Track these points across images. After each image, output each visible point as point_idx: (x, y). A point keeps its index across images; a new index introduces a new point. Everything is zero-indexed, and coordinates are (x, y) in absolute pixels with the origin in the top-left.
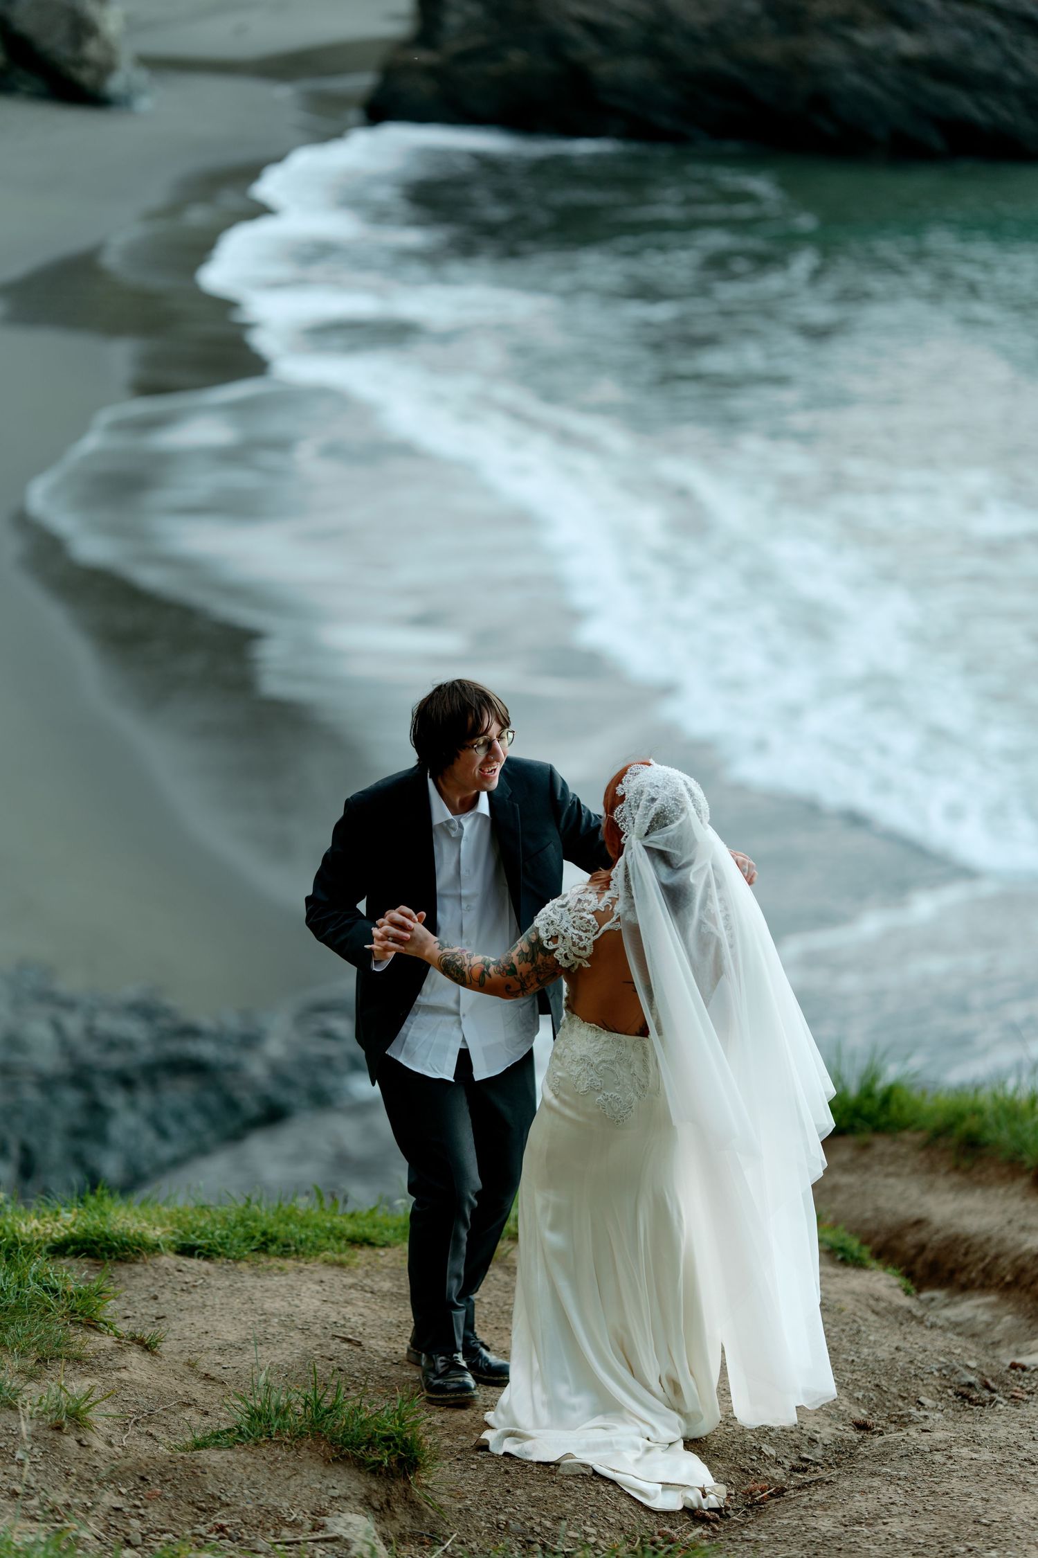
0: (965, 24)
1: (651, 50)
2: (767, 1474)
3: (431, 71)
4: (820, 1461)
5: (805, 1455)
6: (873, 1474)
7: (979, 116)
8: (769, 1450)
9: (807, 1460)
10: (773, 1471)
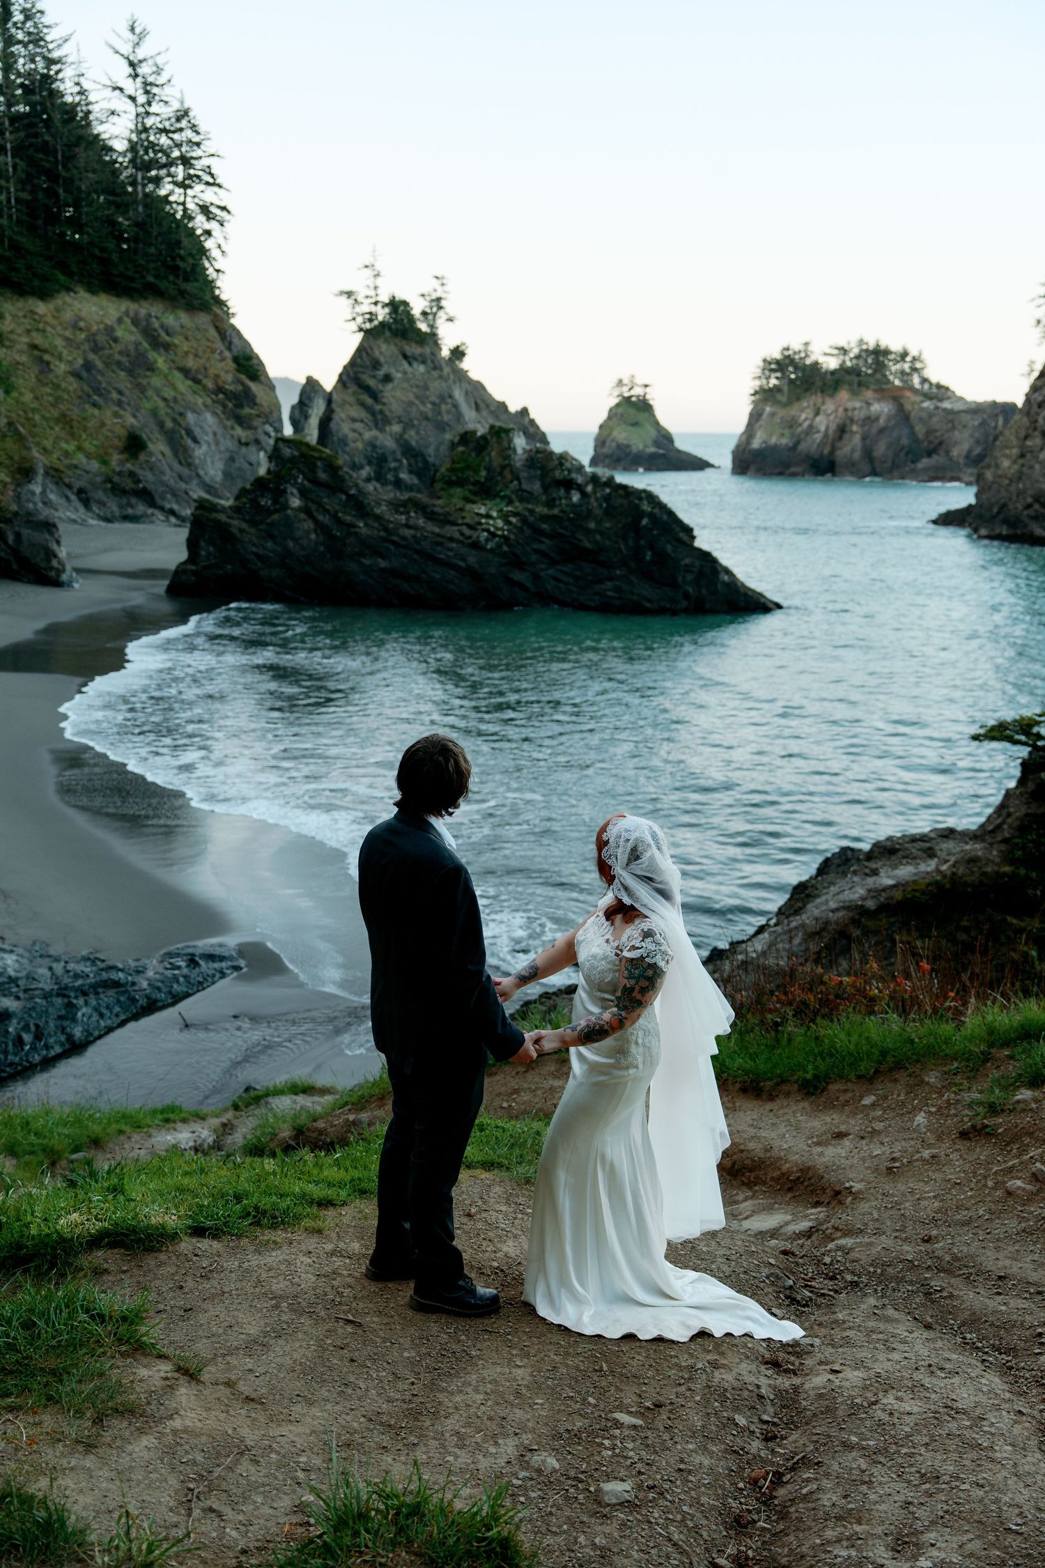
0: (405, 556)
5: (764, 1417)
6: (847, 1446)
7: (412, 592)
9: (769, 1423)
10: (754, 1446)
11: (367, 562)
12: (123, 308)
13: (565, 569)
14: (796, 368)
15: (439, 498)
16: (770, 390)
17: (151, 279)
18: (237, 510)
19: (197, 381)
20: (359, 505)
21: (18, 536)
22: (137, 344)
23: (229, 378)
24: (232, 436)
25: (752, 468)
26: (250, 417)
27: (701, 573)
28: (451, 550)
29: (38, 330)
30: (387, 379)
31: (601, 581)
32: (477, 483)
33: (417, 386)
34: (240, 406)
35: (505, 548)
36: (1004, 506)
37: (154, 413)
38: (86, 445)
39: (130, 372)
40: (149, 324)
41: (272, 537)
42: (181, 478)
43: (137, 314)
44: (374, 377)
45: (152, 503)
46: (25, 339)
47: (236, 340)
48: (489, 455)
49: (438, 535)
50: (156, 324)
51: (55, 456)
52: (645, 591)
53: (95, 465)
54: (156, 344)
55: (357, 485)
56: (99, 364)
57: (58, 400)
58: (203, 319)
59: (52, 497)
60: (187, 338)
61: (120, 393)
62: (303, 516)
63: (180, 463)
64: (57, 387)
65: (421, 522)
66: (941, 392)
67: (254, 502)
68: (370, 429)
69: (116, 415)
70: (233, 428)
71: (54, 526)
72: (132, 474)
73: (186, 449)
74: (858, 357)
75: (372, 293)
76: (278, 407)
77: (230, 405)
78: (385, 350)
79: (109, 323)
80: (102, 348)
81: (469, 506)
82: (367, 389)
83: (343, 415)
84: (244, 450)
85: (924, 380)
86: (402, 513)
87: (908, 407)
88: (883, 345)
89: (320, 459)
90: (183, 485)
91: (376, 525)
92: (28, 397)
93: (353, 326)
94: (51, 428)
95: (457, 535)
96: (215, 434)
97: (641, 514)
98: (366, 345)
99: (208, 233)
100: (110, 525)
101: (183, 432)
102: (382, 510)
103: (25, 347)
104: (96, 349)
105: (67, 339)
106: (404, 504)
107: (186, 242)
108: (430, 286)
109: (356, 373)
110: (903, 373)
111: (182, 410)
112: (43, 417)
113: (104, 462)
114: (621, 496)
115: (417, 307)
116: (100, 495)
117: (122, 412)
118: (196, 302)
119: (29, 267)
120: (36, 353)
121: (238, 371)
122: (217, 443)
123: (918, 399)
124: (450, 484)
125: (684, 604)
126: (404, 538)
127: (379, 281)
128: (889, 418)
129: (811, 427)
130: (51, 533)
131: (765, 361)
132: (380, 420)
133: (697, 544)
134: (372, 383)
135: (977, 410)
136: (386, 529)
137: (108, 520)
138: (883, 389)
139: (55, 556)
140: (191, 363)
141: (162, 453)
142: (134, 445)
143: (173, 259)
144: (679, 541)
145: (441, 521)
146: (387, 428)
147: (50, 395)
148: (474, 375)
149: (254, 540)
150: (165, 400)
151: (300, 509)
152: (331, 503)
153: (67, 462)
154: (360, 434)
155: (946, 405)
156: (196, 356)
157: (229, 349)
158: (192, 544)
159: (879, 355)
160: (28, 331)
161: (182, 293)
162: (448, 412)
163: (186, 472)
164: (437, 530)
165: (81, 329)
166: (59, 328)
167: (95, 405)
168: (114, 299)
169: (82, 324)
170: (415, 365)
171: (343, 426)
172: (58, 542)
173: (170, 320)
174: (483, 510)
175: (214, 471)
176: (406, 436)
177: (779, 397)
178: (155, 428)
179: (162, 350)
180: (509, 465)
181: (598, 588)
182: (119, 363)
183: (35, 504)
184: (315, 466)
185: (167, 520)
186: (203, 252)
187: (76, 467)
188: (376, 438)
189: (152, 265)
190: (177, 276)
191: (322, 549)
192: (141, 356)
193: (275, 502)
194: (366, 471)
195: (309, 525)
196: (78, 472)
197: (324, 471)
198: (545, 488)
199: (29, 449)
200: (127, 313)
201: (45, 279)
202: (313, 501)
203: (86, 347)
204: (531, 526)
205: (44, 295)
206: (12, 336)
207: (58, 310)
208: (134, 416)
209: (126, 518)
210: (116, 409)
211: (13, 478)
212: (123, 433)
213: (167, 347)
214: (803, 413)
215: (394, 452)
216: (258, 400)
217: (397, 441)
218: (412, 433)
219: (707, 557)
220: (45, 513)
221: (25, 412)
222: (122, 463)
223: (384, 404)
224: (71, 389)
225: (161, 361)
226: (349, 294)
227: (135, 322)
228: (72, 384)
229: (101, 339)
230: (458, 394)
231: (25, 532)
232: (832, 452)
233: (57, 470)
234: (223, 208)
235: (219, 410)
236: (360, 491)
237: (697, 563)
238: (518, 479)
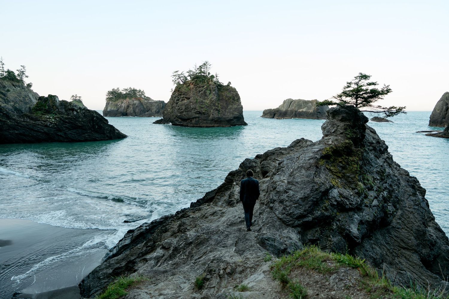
0: (24, 130)
7: (26, 139)
13: (73, 131)
14: (116, 93)
15: (34, 114)
16: (111, 98)
20: (7, 116)
25: (108, 115)
27: (110, 131)
28: (39, 127)
30: (8, 91)
31: (84, 134)
32: (45, 110)
33: (18, 93)
35: (55, 126)
36: (170, 118)
44: (4, 90)
48: (49, 102)
49: (34, 124)
52: (96, 135)
55: (7, 112)
65: (28, 120)
66: (148, 99)
68: (4, 103)
74: (130, 91)
75: (2, 69)
78: (7, 83)
81: (43, 116)
85: (145, 96)
86: (22, 118)
87: (142, 102)
88: (135, 89)
91: (13, 121)
95: (40, 124)
97: (94, 117)
102: (15, 117)
106: (22, 116)
108: (20, 68)
110: (140, 95)
114: (88, 112)
115: (16, 73)
123: (144, 100)
124: (37, 110)
125: (107, 138)
126: (24, 125)
127: (3, 66)
128: (138, 104)
129: (121, 106)
131: (109, 92)
132: (6, 101)
133: (109, 123)
134: (3, 92)
135: (156, 102)
136: (17, 123)
138: (136, 98)
144: (104, 123)
145: (35, 120)
146: (9, 104)
148: (34, 91)
155: (150, 101)
159: (134, 91)
162: (28, 100)
164: (33, 122)
170: (17, 88)
174: (48, 117)
176: (15, 106)
177: (113, 100)
180: (55, 105)
181: (83, 135)
198: (66, 111)
204: (63, 121)
214: (119, 103)
217: (12, 106)
218: (17, 105)
219: (112, 126)
223: (8, 97)
230: (30, 95)
232: (126, 111)
237: (109, 128)
238: (58, 109)
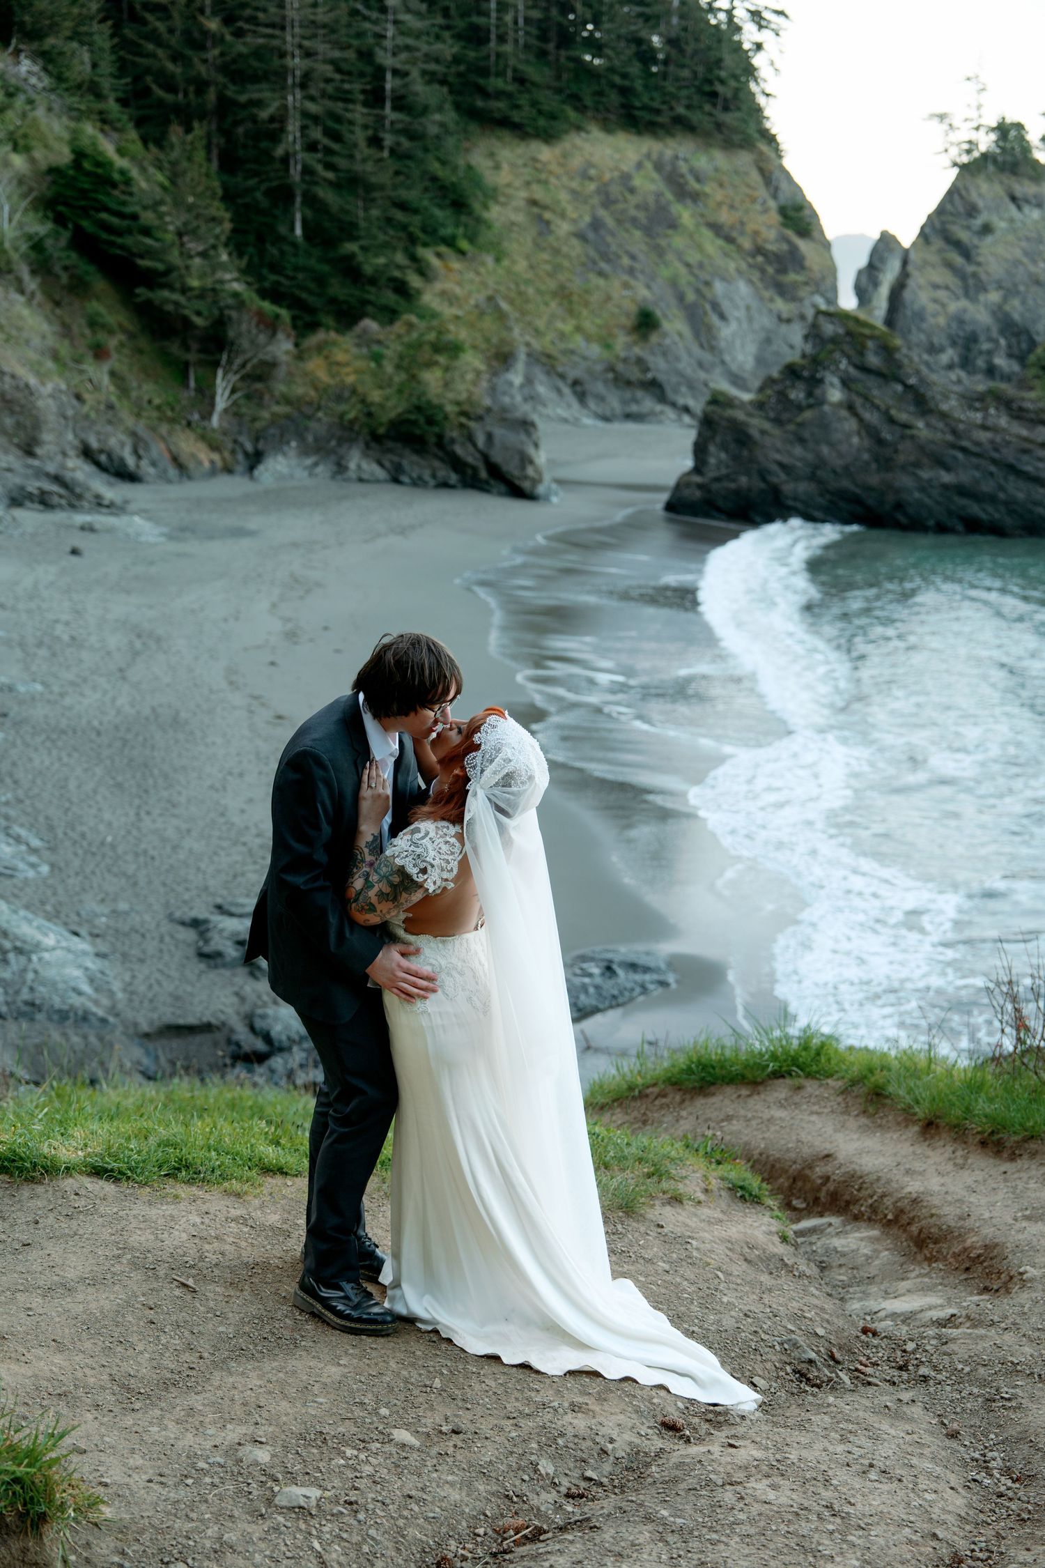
0: (977, 468)
1: (812, 477)
2: (535, 1501)
3: (700, 486)
4: (605, 1480)
5: (589, 1473)
6: (648, 1519)
7: (983, 516)
8: (546, 1467)
9: (590, 1479)
10: (544, 1496)
11: (925, 474)
12: (644, 150)
15: (1031, 389)
17: (681, 110)
18: (760, 405)
19: (730, 240)
20: (920, 400)
21: (490, 437)
22: (659, 195)
23: (772, 234)
24: (770, 311)
26: (795, 286)
29: (539, 181)
30: (987, 229)
33: (1028, 239)
34: (783, 270)
37: (673, 283)
38: (587, 325)
39: (648, 231)
40: (675, 168)
41: (802, 441)
42: (701, 365)
43: (661, 155)
44: (968, 228)
45: (662, 397)
46: (523, 194)
47: (784, 185)
49: (1026, 439)
50: (683, 167)
51: (548, 338)
53: (595, 350)
54: (683, 193)
55: (918, 372)
56: (610, 222)
57: (557, 268)
58: (744, 159)
59: (541, 389)
60: (721, 185)
61: (633, 257)
62: (844, 413)
63: (702, 346)
64: (556, 252)
65: (1003, 421)
67: (782, 395)
68: (958, 298)
69: (626, 286)
70: (771, 300)
71: (533, 425)
72: (640, 361)
73: (709, 328)
75: (974, 114)
76: (832, 271)
77: (770, 270)
78: (986, 190)
79: (625, 168)
80: (615, 202)
82: (958, 245)
83: (922, 281)
84: (784, 328)
86: (977, 410)
89: (871, 337)
90: (702, 375)
91: (941, 425)
92: (521, 266)
93: (946, 160)
94: (546, 304)
96: (748, 308)
98: (960, 185)
99: (759, 47)
100: (608, 426)
101: (708, 307)
102: (950, 405)
103: (522, 204)
104: (608, 202)
105: (573, 192)
106: (981, 398)
107: (729, 60)
109: (943, 223)
111: (708, 278)
112: (538, 291)
113: (608, 346)
116: (600, 387)
117: (633, 282)
118: (736, 138)
119: (534, 103)
120: (536, 210)
121: (785, 225)
122: (750, 320)
126: (978, 444)
127: (985, 98)
130: (528, 434)
132: (972, 286)
134: (964, 236)
136: (954, 432)
137: (606, 419)
139: (531, 462)
140: (725, 217)
141: (680, 335)
142: (646, 323)
143: (710, 82)
145: (1032, 421)
146: (982, 297)
147: (547, 262)
149: (779, 444)
150: (688, 265)
151: (840, 405)
152: (884, 395)
153: (562, 346)
154: (943, 305)
156: (732, 207)
157: (775, 196)
158: (700, 450)
160: (528, 184)
161: (719, 126)
163: (707, 357)
164: (1024, 433)
165: (591, 179)
166: (565, 179)
167: (601, 274)
168: (634, 138)
169: (592, 172)
170: (1026, 209)
171: (920, 295)
172: (536, 445)
173: (702, 162)
175: (743, 356)
176: (1007, 308)
178: (673, 302)
179: (689, 202)
182: (634, 221)
183: (512, 397)
184: (864, 347)
185: (680, 420)
186: (750, 71)
187: (572, 352)
188: (965, 311)
189: (684, 93)
190: (714, 105)
191: (866, 456)
192: (662, 209)
193: (810, 394)
194: (949, 355)
195: (851, 424)
196: (576, 358)
197: (876, 353)
199: (509, 329)
200: (648, 156)
201: (553, 117)
202: (859, 394)
203: (596, 201)
205: (548, 137)
206: (510, 191)
207: (565, 155)
208: (648, 287)
209: (629, 417)
210: (626, 277)
211: (490, 366)
212: (633, 309)
213: (695, 197)
215: (988, 329)
216: (807, 263)
217: (994, 313)
218: (1016, 302)
220: (524, 409)
221: (517, 284)
222: (628, 346)
223: (979, 264)
224: (573, 254)
225: (685, 215)
226: (942, 117)
227: (658, 166)
228: (576, 249)
229: (615, 190)
231: (499, 432)
233: (549, 356)
234: (780, 13)
235: (756, 276)
236: (922, 380)
